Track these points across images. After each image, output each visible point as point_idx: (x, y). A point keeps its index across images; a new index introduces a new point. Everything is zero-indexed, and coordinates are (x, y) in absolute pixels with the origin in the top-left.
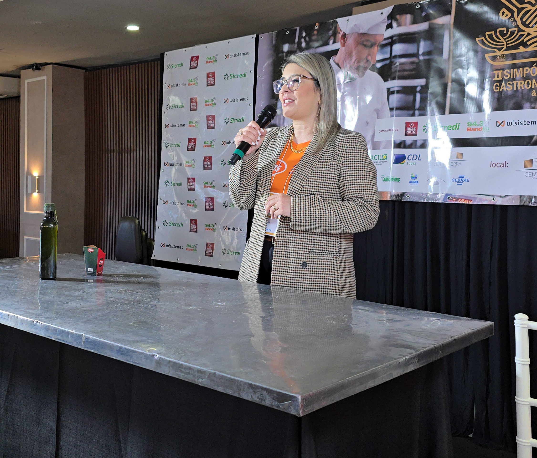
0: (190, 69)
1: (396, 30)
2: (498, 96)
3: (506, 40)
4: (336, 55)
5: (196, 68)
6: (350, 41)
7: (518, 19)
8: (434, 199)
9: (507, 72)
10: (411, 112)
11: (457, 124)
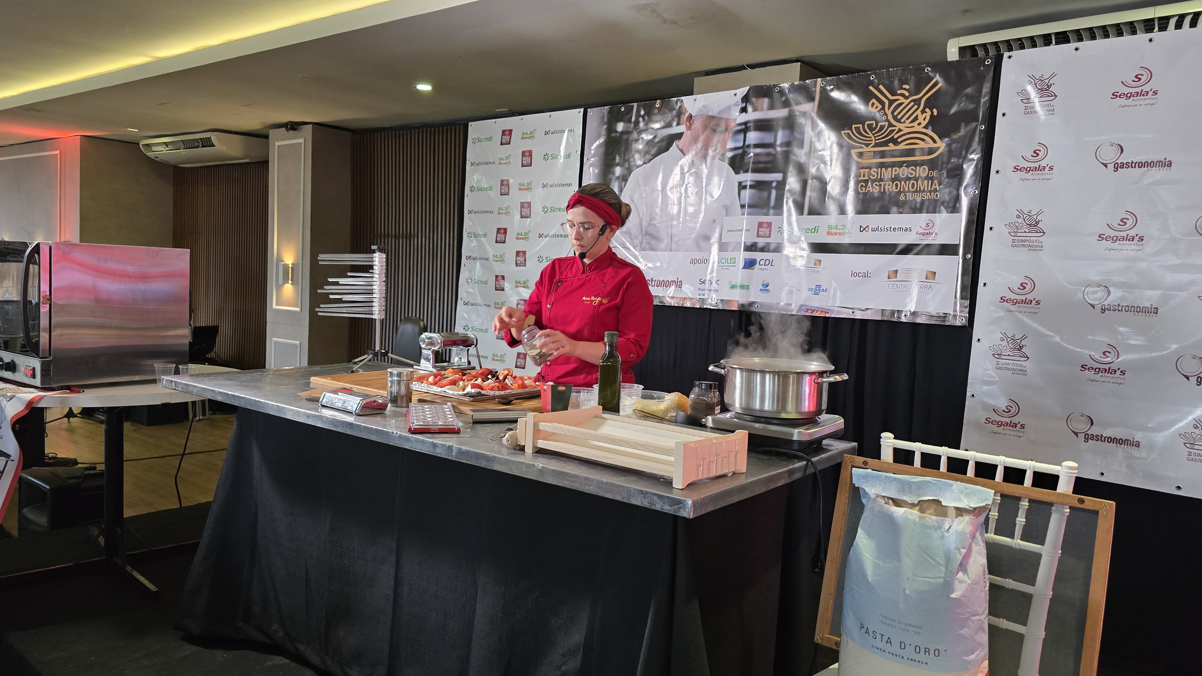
0: (501, 144)
1: (751, 115)
2: (863, 198)
3: (875, 135)
4: (680, 139)
5: (509, 143)
6: (697, 124)
7: (889, 112)
8: (786, 310)
9: (874, 171)
10: (765, 211)
11: (816, 227)
